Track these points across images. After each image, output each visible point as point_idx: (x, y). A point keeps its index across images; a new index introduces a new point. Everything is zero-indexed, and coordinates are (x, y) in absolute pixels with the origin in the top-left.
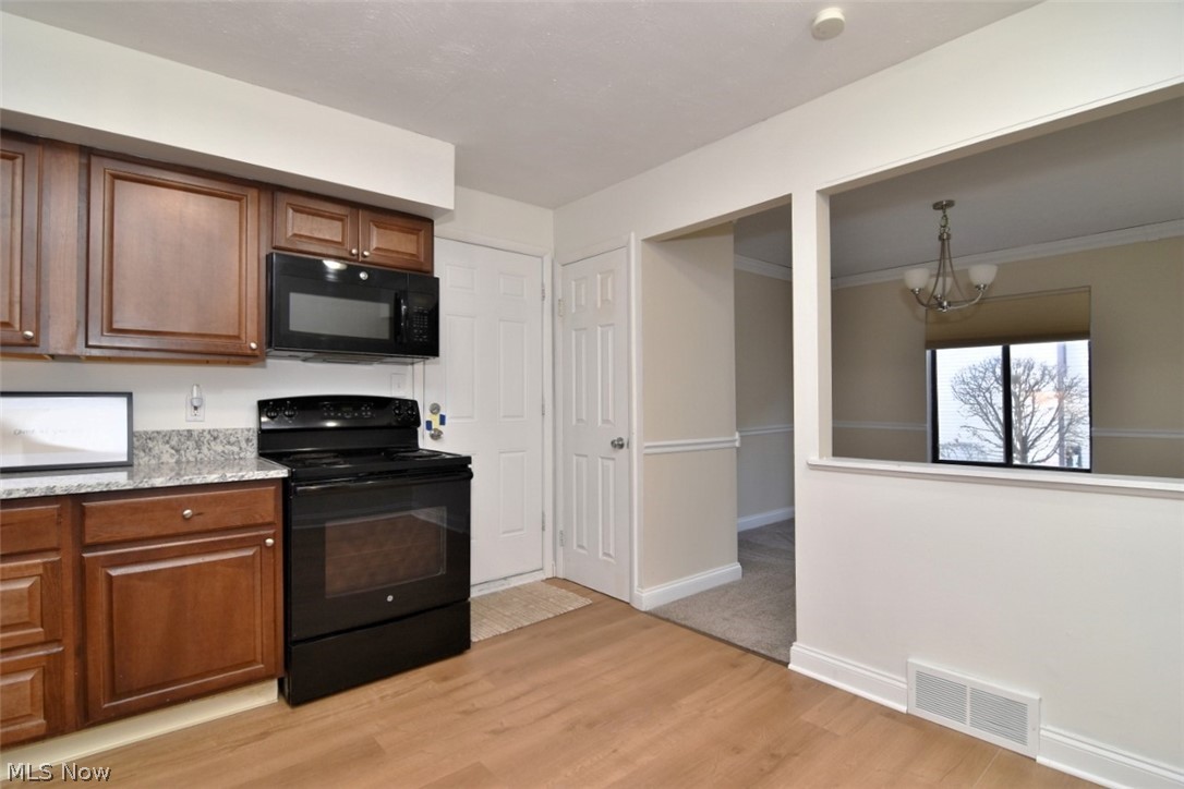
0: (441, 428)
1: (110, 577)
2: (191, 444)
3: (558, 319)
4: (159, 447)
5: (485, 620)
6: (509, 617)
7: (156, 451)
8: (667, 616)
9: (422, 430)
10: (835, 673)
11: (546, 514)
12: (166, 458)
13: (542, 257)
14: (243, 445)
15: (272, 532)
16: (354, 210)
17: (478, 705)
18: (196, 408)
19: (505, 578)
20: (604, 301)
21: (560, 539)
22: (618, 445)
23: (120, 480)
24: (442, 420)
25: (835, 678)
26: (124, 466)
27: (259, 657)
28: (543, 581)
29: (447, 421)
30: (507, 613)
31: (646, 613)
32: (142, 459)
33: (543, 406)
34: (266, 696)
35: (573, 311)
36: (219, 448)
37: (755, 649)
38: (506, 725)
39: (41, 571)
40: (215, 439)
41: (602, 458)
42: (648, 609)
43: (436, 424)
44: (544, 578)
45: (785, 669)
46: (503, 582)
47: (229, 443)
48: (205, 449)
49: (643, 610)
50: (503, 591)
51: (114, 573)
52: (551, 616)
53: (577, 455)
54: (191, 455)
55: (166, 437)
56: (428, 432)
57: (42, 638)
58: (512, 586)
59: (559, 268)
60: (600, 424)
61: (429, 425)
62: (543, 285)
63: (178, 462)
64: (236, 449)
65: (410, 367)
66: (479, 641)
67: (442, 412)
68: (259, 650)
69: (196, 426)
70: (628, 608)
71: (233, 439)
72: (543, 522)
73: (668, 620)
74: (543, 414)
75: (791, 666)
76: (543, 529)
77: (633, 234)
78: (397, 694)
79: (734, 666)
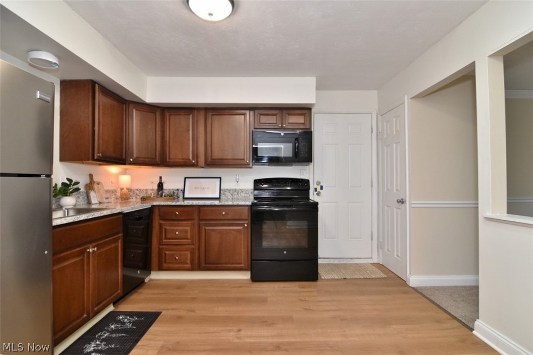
0: (321, 191)
1: (205, 230)
2: (236, 193)
3: (380, 142)
4: (228, 194)
5: (333, 272)
6: (343, 273)
7: (227, 195)
8: (421, 292)
9: (311, 191)
10: (498, 342)
11: (374, 233)
12: (229, 197)
13: (371, 113)
14: (250, 194)
15: (247, 222)
16: (281, 111)
17: (307, 299)
18: (237, 182)
19: (351, 258)
20: (397, 131)
21: (380, 246)
22: (402, 202)
23: (217, 203)
24: (322, 188)
25: (497, 345)
26: (219, 199)
27: (243, 262)
28: (371, 264)
29: (324, 188)
30: (344, 272)
31: (412, 287)
32: (223, 197)
33: (372, 183)
34: (246, 276)
35: (385, 137)
36: (243, 195)
37: (460, 319)
38: (311, 308)
39: (190, 225)
40: (242, 192)
41: (396, 208)
42: (413, 286)
43: (319, 189)
44: (372, 262)
45: (469, 332)
46: (350, 260)
47: (246, 193)
48: (239, 194)
49: (411, 286)
50: (350, 264)
51: (207, 228)
52: (362, 277)
53: (387, 206)
54: (235, 197)
55: (229, 191)
56: (315, 193)
57: (190, 243)
58: (355, 262)
59: (380, 117)
60: (395, 191)
61: (316, 190)
62: (372, 126)
63: (232, 199)
64: (248, 195)
65: (308, 167)
66: (325, 279)
67: (321, 185)
68: (243, 260)
69: (237, 188)
70: (403, 283)
71: (247, 192)
72: (372, 237)
73: (421, 294)
74: (372, 186)
75: (474, 332)
76: (372, 240)
77: (406, 97)
78: (284, 287)
79: (438, 322)
